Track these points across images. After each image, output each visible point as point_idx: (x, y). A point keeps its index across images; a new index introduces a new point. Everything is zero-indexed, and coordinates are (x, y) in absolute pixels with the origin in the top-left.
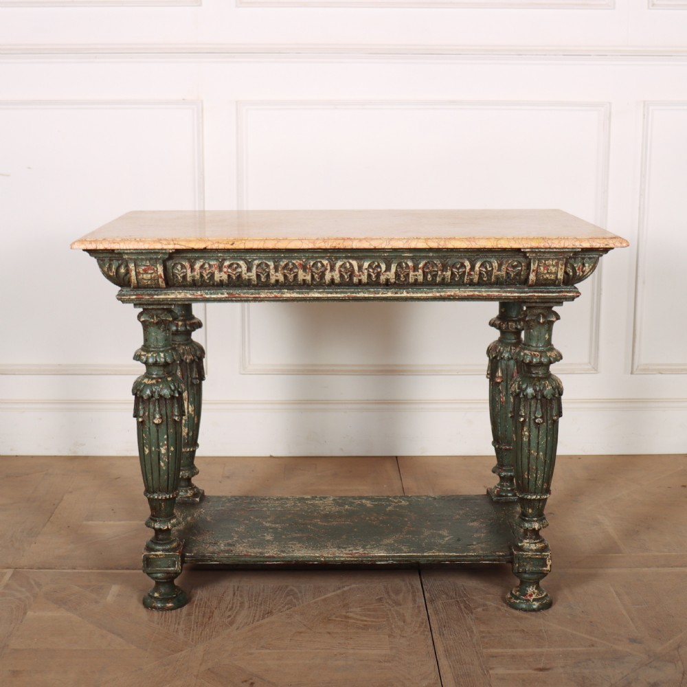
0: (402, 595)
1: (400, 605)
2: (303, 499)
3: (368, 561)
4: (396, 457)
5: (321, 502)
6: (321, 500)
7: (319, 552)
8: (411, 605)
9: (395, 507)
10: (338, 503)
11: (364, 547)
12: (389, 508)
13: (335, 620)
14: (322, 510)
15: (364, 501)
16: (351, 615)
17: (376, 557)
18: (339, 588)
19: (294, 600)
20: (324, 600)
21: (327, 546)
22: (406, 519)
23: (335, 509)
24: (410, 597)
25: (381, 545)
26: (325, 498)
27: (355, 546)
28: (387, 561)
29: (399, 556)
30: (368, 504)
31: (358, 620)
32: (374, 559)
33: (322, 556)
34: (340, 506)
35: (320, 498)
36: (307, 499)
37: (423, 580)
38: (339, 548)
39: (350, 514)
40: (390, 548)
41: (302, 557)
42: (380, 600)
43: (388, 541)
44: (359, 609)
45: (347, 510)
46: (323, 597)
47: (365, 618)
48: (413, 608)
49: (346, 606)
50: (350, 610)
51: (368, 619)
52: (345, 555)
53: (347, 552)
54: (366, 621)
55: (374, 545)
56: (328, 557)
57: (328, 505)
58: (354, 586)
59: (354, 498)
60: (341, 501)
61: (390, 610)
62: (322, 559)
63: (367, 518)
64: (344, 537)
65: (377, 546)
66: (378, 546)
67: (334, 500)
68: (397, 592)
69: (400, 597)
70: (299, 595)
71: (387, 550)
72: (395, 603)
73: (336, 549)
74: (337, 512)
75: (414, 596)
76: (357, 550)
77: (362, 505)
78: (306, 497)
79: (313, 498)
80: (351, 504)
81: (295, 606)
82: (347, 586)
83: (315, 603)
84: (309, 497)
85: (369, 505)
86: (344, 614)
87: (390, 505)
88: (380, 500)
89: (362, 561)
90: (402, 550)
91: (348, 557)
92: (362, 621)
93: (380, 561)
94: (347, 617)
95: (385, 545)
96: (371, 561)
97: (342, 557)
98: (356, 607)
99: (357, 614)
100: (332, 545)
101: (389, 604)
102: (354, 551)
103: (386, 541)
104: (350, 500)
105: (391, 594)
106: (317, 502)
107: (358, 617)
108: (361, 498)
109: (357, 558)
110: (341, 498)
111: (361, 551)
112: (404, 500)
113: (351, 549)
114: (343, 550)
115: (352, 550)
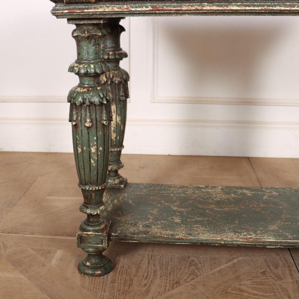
0: (280, 268)
1: (281, 279)
2: (199, 187)
3: (260, 245)
4: (248, 158)
5: (213, 190)
6: (212, 189)
7: (219, 236)
8: (290, 280)
9: (270, 197)
10: (225, 191)
11: (255, 232)
12: (265, 198)
13: (232, 293)
14: (215, 198)
15: (244, 191)
16: (244, 288)
17: (267, 242)
18: (230, 261)
19: (196, 271)
20: (220, 272)
21: (225, 231)
22: (281, 207)
23: (225, 197)
24: (288, 272)
25: (268, 231)
26: (215, 187)
27: (248, 230)
28: (276, 245)
29: (286, 242)
30: (249, 193)
31: (250, 293)
32: (265, 244)
33: (222, 240)
34: (227, 194)
35: (211, 187)
36: (202, 188)
38: (235, 232)
39: (237, 202)
40: (276, 234)
41: (206, 240)
42: (264, 273)
43: (274, 228)
44: (249, 282)
45: (233, 198)
46: (218, 269)
47: (255, 292)
48: (293, 282)
49: (238, 278)
50: (242, 283)
51: (259, 293)
52: (241, 240)
53: (242, 236)
54: (257, 295)
55: (262, 230)
56: (227, 241)
57: (218, 194)
58: (240, 258)
59: (237, 188)
60: (228, 190)
61: (275, 284)
62: (223, 242)
63: (251, 206)
64: (237, 222)
65: (266, 232)
66: (266, 231)
67: (222, 189)
68: (276, 266)
69: (279, 271)
70: (200, 265)
71: (275, 236)
72: (277, 277)
73: (232, 234)
74: (227, 199)
75: (290, 271)
76: (251, 235)
77: (243, 194)
78: (201, 186)
79: (207, 187)
80: (235, 193)
81: (197, 276)
82: (236, 258)
83: (213, 274)
84: (203, 186)
85: (249, 194)
86: (238, 286)
87: (265, 195)
88: (256, 190)
89: (255, 245)
90: (287, 236)
91: (244, 242)
92: (254, 294)
93: (270, 245)
94: (241, 290)
95: (272, 231)
96: (262, 245)
97: (240, 242)
98: (247, 280)
99: (248, 287)
100: (229, 230)
101: (273, 278)
102: (248, 236)
103: (272, 227)
104: (234, 189)
105: (272, 267)
106: (210, 190)
107: (250, 290)
108: (241, 188)
109: (251, 242)
110: (227, 187)
111: (253, 236)
112: (274, 191)
113: (245, 233)
114: (238, 234)
115: (246, 235)
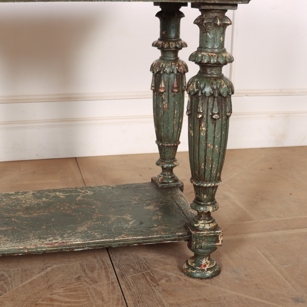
0: (96, 271)
1: (96, 282)
2: (8, 194)
3: (67, 249)
4: (75, 158)
5: (23, 196)
6: (23, 194)
7: (22, 244)
8: (105, 282)
9: (84, 197)
10: (37, 196)
11: (62, 236)
12: (79, 198)
13: (42, 304)
14: (24, 204)
15: (57, 193)
16: (55, 297)
17: (74, 245)
18: (43, 270)
19: (5, 286)
20: (31, 283)
21: (29, 238)
22: (94, 207)
23: (35, 202)
24: (104, 273)
25: (76, 233)
26: (26, 193)
27: (54, 235)
28: (83, 247)
29: (94, 243)
30: (61, 195)
31: (62, 302)
32: (72, 247)
33: (25, 248)
34: (38, 199)
35: (22, 193)
36: (12, 195)
37: (111, 256)
38: (40, 238)
39: (48, 205)
40: (85, 235)
41: (8, 251)
42: (78, 278)
43: (82, 229)
44: (61, 290)
45: (44, 202)
46: (30, 280)
47: (67, 300)
48: (108, 284)
49: (50, 287)
50: (54, 292)
51: (72, 301)
52: (46, 246)
53: (48, 242)
54: (69, 302)
55: (70, 233)
56: (31, 249)
57: (28, 199)
58: (55, 266)
59: (49, 191)
60: (39, 194)
61: (89, 288)
62: (26, 251)
63: (62, 208)
64: (44, 227)
65: (73, 235)
66: (74, 233)
67: (33, 194)
68: (92, 270)
69: (95, 274)
70: (9, 279)
71: (82, 238)
72: (92, 281)
73: (37, 241)
74: (37, 204)
75: (107, 272)
76: (56, 239)
77: (56, 197)
78: (11, 193)
79: (17, 193)
80: (47, 196)
81: (5, 291)
82: (49, 267)
83: (23, 286)
84: (13, 193)
85: (62, 197)
86: (49, 296)
87: (79, 195)
88: (70, 192)
89: (61, 250)
90: (95, 237)
91: (49, 247)
92: (66, 302)
93: (78, 248)
94: (52, 300)
95: (80, 233)
96: (69, 249)
97: (45, 248)
98: (59, 288)
99: (60, 296)
100: (34, 236)
101: (87, 283)
102: (54, 241)
103: (80, 229)
104: (46, 193)
105: (87, 271)
106: (20, 197)
107: (62, 299)
108: (55, 191)
109: (57, 247)
110: (39, 192)
111: (60, 240)
112: (89, 190)
113: (51, 239)
114: (43, 240)
115: (51, 240)
